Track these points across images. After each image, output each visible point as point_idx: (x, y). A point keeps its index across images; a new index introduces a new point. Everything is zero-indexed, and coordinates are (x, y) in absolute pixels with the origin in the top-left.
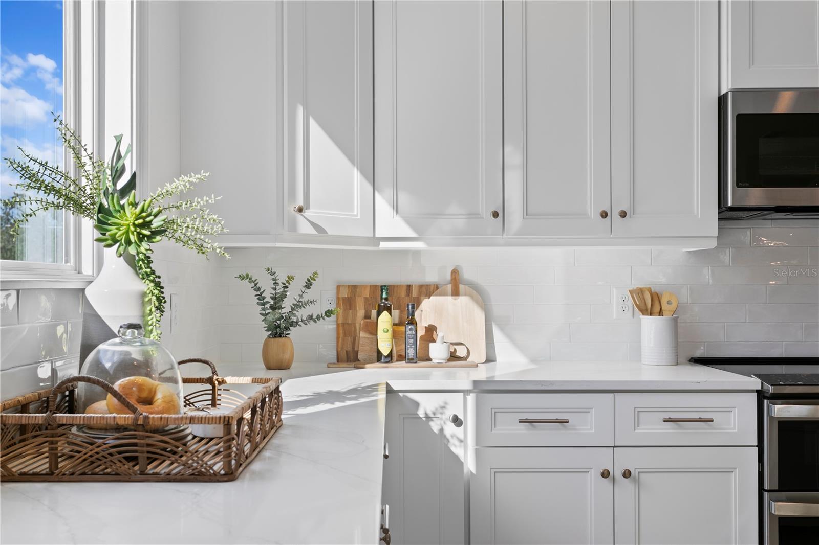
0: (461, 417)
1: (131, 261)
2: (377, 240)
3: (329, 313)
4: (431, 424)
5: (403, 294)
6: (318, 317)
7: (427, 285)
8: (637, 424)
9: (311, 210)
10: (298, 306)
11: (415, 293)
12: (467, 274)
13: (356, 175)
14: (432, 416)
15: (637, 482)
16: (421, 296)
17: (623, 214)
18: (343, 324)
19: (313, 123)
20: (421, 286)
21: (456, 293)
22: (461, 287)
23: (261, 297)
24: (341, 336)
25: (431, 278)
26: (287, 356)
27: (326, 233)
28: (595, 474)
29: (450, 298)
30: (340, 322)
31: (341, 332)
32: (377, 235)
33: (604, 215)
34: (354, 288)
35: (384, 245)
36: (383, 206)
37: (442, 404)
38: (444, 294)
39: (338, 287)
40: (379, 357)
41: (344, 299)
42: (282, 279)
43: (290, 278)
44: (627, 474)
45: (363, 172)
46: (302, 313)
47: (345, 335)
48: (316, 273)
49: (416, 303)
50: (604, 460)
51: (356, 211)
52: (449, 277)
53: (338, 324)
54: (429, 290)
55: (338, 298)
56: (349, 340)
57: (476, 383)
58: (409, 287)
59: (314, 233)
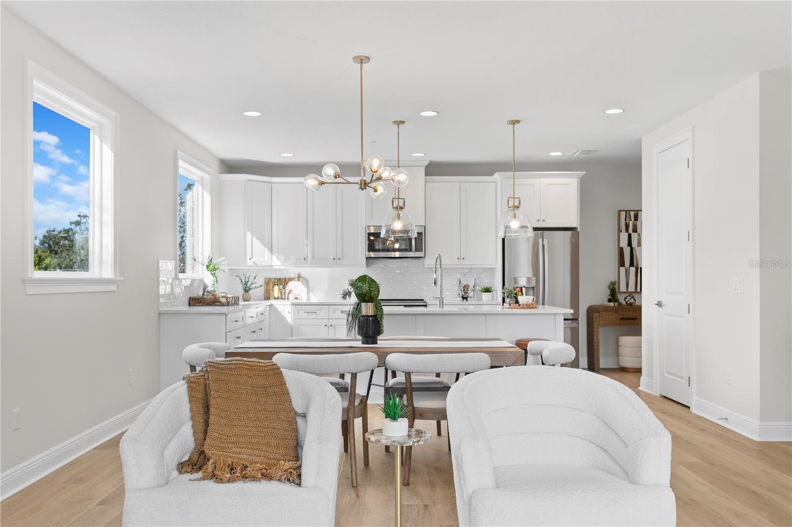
0: (290, 311)
1: (212, 274)
2: (273, 266)
3: (261, 286)
4: (282, 313)
5: (284, 280)
6: (258, 287)
8: (335, 313)
9: (253, 259)
10: (252, 284)
11: (287, 281)
12: (303, 275)
13: (267, 250)
14: (282, 311)
15: (334, 327)
16: (289, 281)
17: (339, 259)
18: (266, 289)
19: (253, 237)
20: (289, 279)
21: (299, 280)
22: (300, 279)
23: (241, 281)
25: (292, 276)
26: (249, 298)
27: (259, 265)
28: (324, 325)
31: (265, 291)
32: (273, 264)
33: (334, 259)
34: (269, 279)
35: (275, 267)
36: (274, 258)
38: (296, 281)
39: (265, 279)
40: (275, 298)
41: (266, 282)
42: (247, 277)
43: (250, 276)
44: (331, 326)
45: (268, 250)
46: (253, 286)
47: (267, 293)
48: (256, 275)
49: (287, 283)
50: (326, 322)
51: (267, 258)
52: (297, 276)
53: (264, 289)
54: (291, 279)
56: (268, 294)
57: (292, 303)
58: (285, 279)
59: (254, 264)
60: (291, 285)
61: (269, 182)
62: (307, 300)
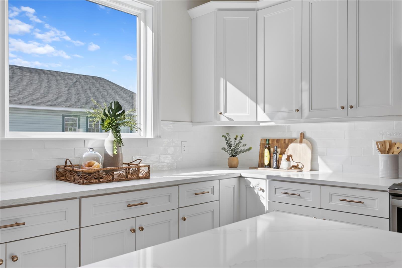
0: (264, 189)
2: (258, 122)
4: (255, 190)
5: (283, 142)
7: (292, 139)
8: (330, 200)
9: (227, 113)
11: (287, 142)
12: (308, 135)
14: (255, 187)
16: (289, 143)
17: (351, 107)
18: (261, 153)
20: (289, 139)
21: (301, 142)
22: (304, 140)
24: (261, 157)
25: (293, 136)
27: (233, 120)
29: (299, 144)
30: (261, 152)
31: (261, 155)
32: (258, 120)
33: (343, 108)
34: (266, 140)
35: (262, 124)
36: (260, 111)
37: (258, 184)
38: (297, 143)
39: (261, 140)
40: (265, 166)
41: (262, 144)
43: (237, 136)
48: (243, 135)
49: (287, 146)
51: (248, 112)
52: (300, 136)
53: (260, 153)
54: (291, 141)
55: (261, 143)
56: (263, 159)
58: (285, 139)
59: (228, 120)
60: (291, 149)
61: (253, 9)
62: (311, 170)
